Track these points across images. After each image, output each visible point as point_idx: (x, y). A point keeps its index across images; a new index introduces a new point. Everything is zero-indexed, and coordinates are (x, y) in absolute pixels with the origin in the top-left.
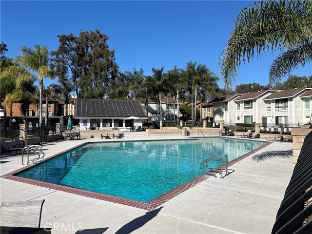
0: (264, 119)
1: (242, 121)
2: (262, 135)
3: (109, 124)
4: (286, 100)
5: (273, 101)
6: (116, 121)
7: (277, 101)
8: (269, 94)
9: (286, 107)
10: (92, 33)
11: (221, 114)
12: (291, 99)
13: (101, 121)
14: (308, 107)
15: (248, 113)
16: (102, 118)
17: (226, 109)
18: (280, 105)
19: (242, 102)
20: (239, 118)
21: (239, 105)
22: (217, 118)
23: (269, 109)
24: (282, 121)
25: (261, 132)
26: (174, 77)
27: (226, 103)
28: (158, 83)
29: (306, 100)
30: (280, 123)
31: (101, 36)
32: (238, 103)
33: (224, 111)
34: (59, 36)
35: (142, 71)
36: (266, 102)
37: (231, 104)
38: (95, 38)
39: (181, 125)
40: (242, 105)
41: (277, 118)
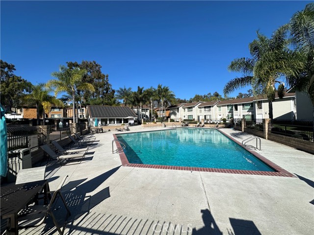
0: (199, 117)
1: (186, 118)
2: (205, 125)
3: (113, 122)
4: (210, 107)
5: (203, 108)
6: (118, 120)
7: (205, 107)
8: (200, 104)
9: (210, 110)
10: (91, 63)
11: (175, 114)
12: (213, 106)
13: (108, 120)
14: (220, 110)
15: (190, 113)
16: (108, 118)
17: (178, 112)
18: (207, 109)
19: (186, 108)
20: (185, 116)
21: (185, 110)
22: (173, 117)
23: (201, 112)
24: (208, 117)
25: (205, 123)
26: (149, 93)
27: (178, 108)
28: (140, 96)
29: (219, 107)
30: (207, 118)
31: (97, 65)
32: (184, 109)
33: (177, 112)
34: (67, 63)
35: (130, 89)
36: (199, 108)
37: (181, 109)
38: (92, 66)
39: (155, 121)
40: (186, 110)
41: (205, 116)
